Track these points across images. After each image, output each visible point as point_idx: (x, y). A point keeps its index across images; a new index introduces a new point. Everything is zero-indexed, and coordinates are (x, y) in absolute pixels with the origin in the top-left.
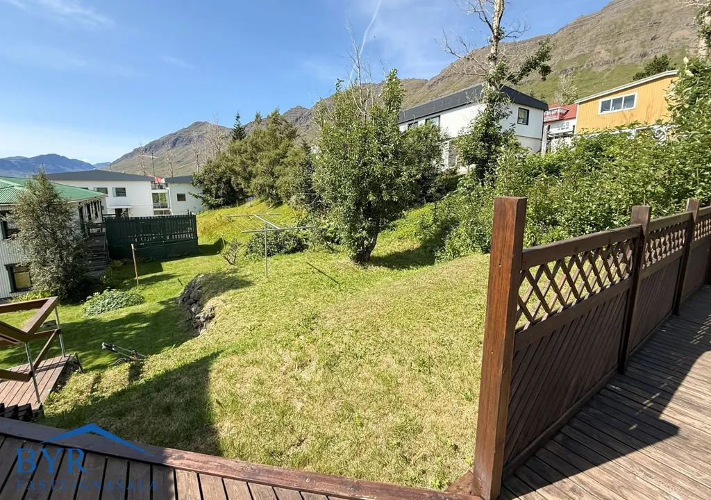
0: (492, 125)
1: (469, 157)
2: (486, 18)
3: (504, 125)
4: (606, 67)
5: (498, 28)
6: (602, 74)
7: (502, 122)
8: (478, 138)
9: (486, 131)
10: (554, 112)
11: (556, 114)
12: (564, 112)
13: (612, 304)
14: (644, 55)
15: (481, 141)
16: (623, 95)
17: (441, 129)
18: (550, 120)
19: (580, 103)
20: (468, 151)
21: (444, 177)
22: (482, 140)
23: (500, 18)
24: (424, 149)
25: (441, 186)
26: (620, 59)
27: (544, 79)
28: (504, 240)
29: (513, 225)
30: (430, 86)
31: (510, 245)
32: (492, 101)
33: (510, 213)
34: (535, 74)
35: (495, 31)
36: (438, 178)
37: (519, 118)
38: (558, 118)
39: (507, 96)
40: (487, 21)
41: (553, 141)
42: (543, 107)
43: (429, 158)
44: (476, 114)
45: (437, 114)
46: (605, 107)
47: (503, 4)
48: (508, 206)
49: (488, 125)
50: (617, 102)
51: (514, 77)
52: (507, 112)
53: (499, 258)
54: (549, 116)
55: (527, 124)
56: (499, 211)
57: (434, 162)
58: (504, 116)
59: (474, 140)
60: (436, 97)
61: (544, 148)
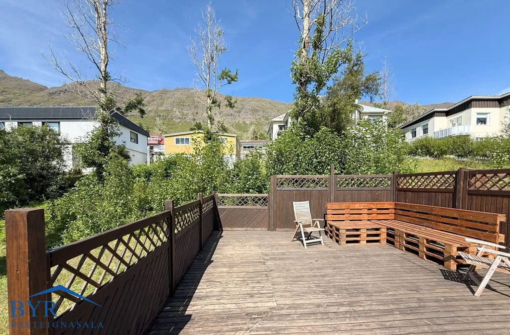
0: (107, 139)
1: (88, 161)
2: (94, 60)
3: (118, 141)
4: (179, 120)
5: (105, 71)
6: (179, 123)
7: (115, 138)
8: (96, 147)
9: (102, 143)
10: (155, 139)
11: (156, 140)
12: (160, 140)
13: (158, 259)
14: (194, 120)
15: (97, 150)
16: (185, 137)
17: (61, 134)
18: (153, 143)
19: (166, 137)
20: (86, 157)
21: (68, 176)
22: (99, 149)
23: (106, 65)
24: (39, 149)
25: (63, 184)
26: (185, 118)
27: (142, 117)
28: (19, 247)
29: (25, 233)
30: (51, 94)
31: (25, 252)
32: (105, 122)
33: (21, 224)
34: (135, 112)
35: (103, 73)
36: (60, 177)
37: (131, 138)
38: (157, 143)
39: (116, 121)
40: (95, 63)
41: (155, 156)
42: (147, 134)
43: (48, 158)
44: (92, 128)
45: (57, 120)
46: (178, 141)
47: (107, 57)
48: (18, 218)
49: (104, 139)
50: (182, 140)
51: (121, 109)
52: (119, 132)
53: (15, 264)
54: (152, 140)
55: (137, 143)
56: (11, 222)
57: (54, 163)
58: (117, 135)
59: (92, 148)
60: (59, 104)
61: (149, 160)
